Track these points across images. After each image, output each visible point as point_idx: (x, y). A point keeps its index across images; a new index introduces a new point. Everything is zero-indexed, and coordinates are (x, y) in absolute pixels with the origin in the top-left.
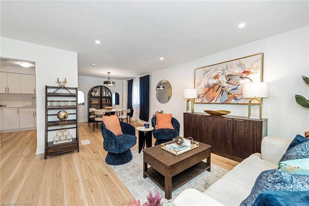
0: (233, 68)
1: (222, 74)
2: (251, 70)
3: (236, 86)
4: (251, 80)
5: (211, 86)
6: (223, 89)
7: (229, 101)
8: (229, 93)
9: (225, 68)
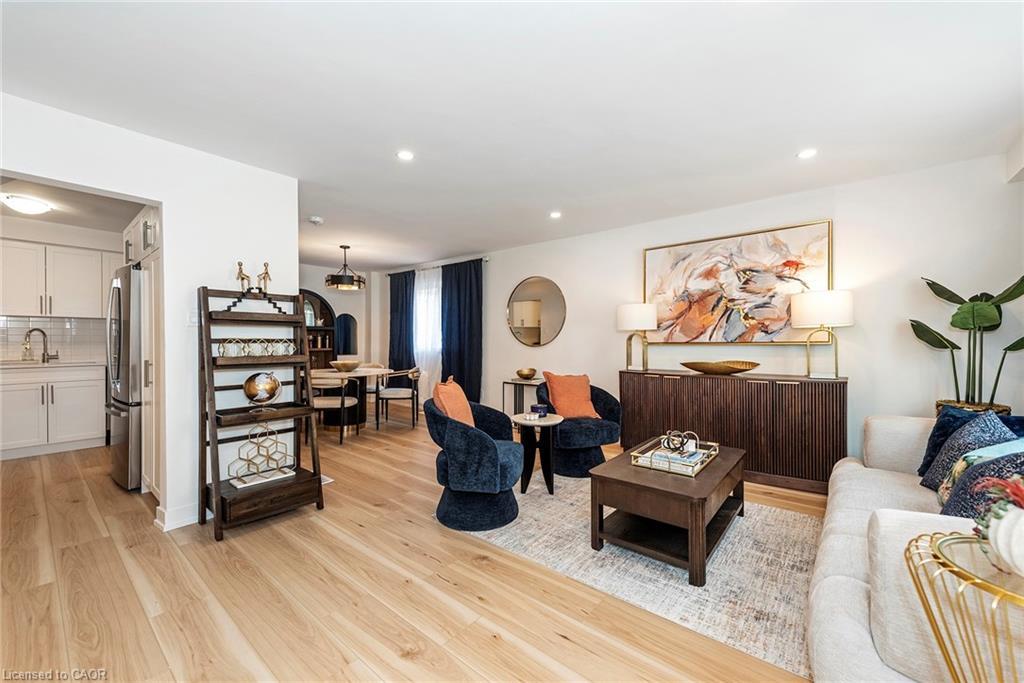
0: (756, 253)
1: (726, 266)
2: (805, 261)
3: (766, 299)
4: (804, 284)
5: (696, 298)
6: (730, 305)
7: (747, 338)
8: (746, 317)
9: (734, 250)
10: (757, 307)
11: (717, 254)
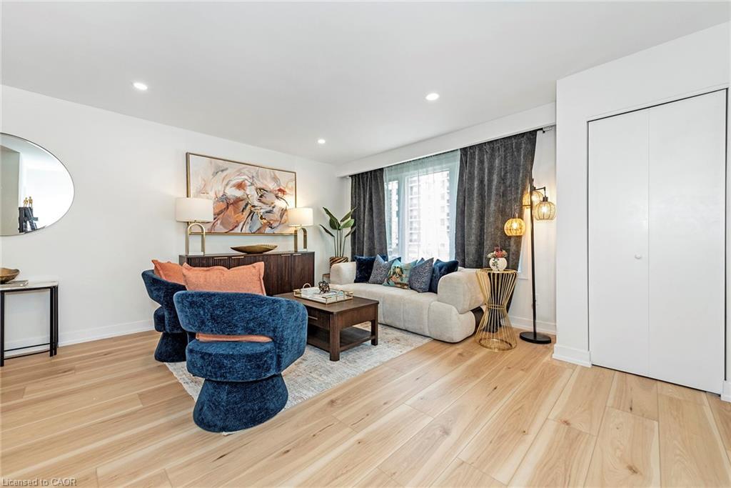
0: (266, 180)
1: (249, 184)
2: (286, 190)
3: (271, 208)
4: (287, 203)
5: (232, 201)
6: (253, 209)
7: (262, 231)
8: (261, 218)
9: (254, 174)
10: (267, 212)
11: (244, 174)
